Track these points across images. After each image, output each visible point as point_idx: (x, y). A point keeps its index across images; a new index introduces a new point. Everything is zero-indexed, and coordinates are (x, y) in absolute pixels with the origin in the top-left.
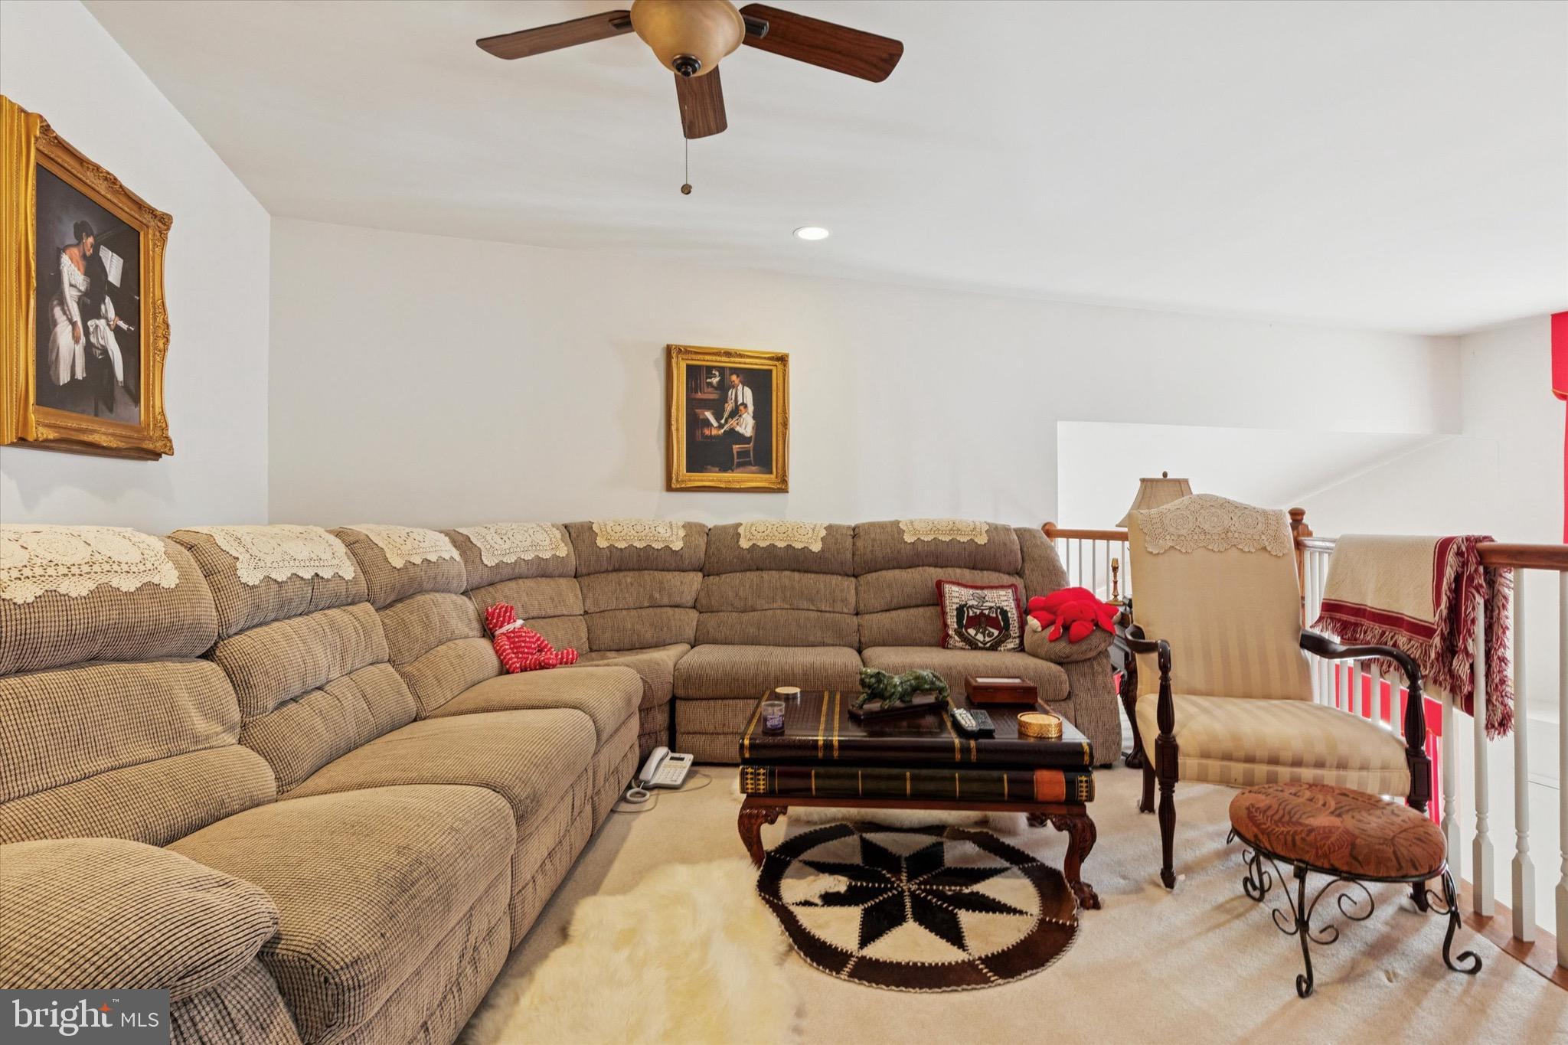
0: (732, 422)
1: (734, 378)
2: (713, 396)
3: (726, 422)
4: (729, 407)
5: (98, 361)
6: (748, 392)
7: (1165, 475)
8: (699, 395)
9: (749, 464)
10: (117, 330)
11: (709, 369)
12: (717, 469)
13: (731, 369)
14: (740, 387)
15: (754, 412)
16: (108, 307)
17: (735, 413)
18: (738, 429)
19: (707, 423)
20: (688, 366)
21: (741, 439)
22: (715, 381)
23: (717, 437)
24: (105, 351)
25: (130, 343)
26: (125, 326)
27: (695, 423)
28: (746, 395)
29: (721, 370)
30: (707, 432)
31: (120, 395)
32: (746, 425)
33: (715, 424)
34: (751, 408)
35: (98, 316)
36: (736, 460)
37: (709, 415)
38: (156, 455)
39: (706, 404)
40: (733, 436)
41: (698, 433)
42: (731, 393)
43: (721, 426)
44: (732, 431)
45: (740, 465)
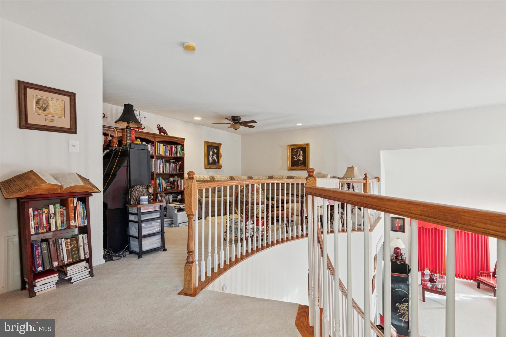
0: (299, 157)
1: (299, 149)
2: (295, 153)
3: (298, 158)
4: (298, 155)
5: (214, 160)
6: (302, 152)
7: (352, 166)
8: (293, 153)
9: (302, 165)
10: (216, 157)
11: (295, 148)
12: (296, 166)
13: (298, 148)
14: (300, 151)
15: (303, 155)
16: (215, 155)
17: (299, 156)
18: (300, 159)
19: (294, 158)
20: (291, 148)
21: (300, 160)
22: (296, 150)
23: (296, 160)
24: (215, 159)
25: (217, 158)
26: (217, 156)
27: (292, 158)
28: (301, 152)
29: (297, 148)
30: (294, 160)
31: (216, 163)
32: (301, 158)
33: (296, 158)
34: (302, 155)
35: (214, 156)
36: (299, 164)
37: (295, 157)
38: (221, 168)
39: (294, 155)
40: (299, 160)
41: (293, 160)
42: (299, 152)
43: (297, 158)
44: (299, 159)
45: (300, 165)
